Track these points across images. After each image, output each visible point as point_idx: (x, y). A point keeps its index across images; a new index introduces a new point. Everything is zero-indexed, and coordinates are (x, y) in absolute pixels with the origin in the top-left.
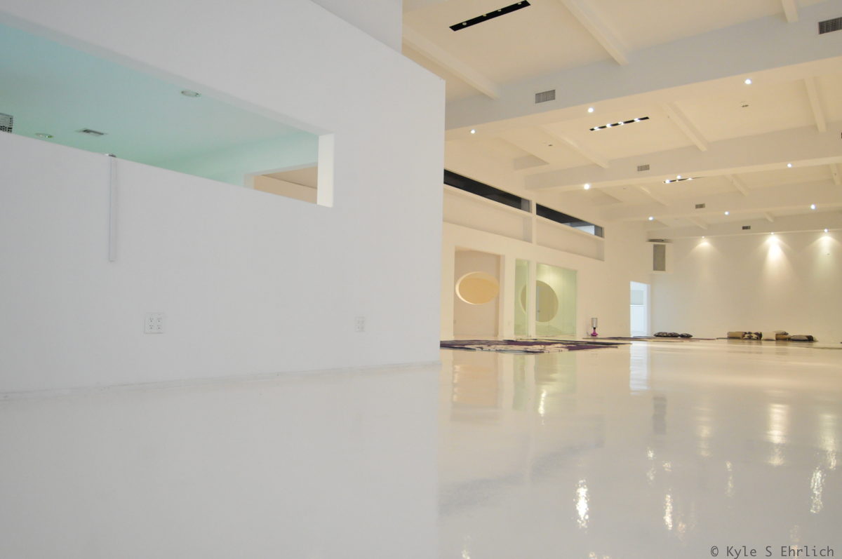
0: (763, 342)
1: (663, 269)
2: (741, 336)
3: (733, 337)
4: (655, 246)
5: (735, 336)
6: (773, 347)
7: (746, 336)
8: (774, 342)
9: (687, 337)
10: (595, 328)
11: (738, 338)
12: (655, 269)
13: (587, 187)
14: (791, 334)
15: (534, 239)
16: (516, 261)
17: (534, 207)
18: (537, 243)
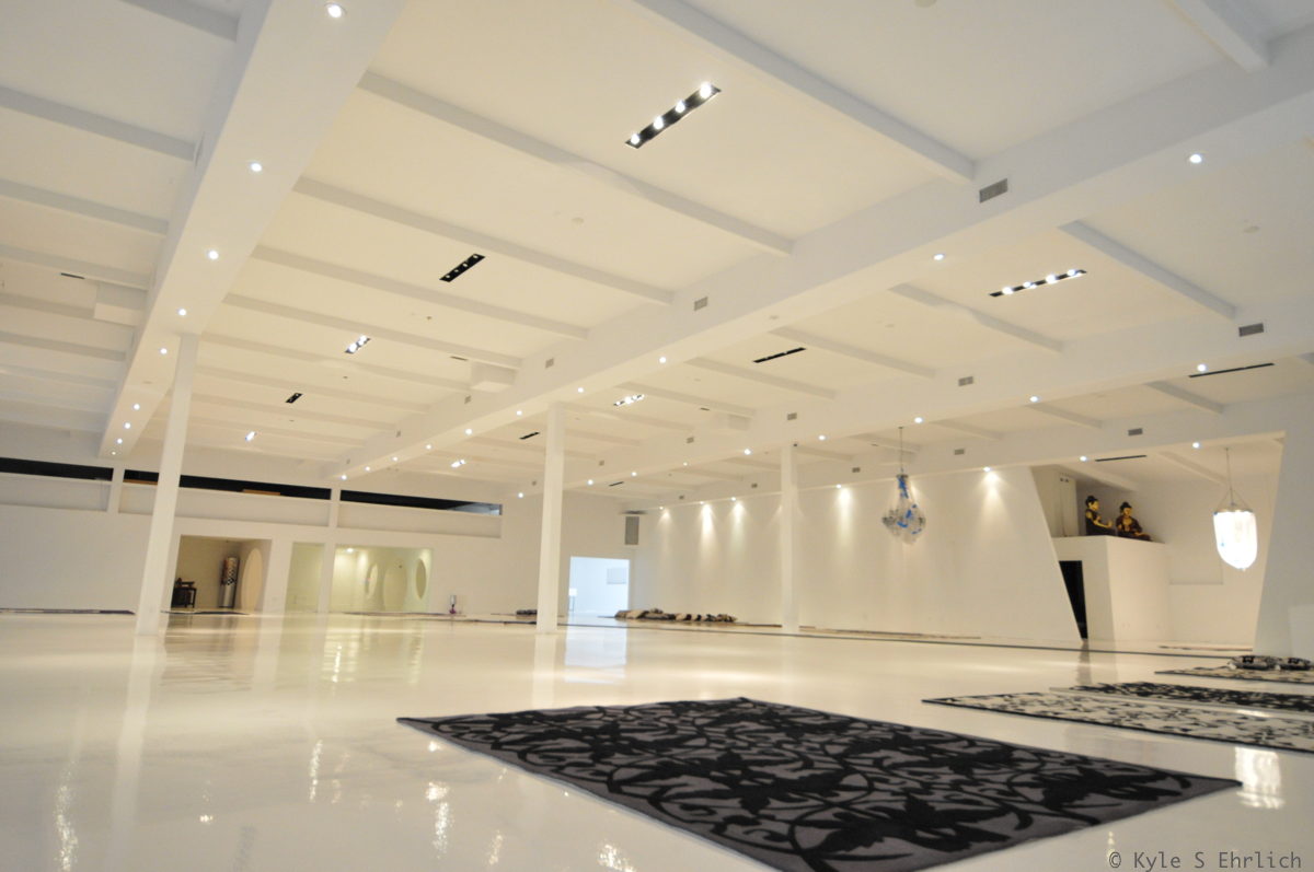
1: (636, 542)
4: (628, 519)
10: (453, 605)
12: (627, 542)
15: (333, 522)
16: (295, 543)
17: (336, 495)
18: (339, 526)
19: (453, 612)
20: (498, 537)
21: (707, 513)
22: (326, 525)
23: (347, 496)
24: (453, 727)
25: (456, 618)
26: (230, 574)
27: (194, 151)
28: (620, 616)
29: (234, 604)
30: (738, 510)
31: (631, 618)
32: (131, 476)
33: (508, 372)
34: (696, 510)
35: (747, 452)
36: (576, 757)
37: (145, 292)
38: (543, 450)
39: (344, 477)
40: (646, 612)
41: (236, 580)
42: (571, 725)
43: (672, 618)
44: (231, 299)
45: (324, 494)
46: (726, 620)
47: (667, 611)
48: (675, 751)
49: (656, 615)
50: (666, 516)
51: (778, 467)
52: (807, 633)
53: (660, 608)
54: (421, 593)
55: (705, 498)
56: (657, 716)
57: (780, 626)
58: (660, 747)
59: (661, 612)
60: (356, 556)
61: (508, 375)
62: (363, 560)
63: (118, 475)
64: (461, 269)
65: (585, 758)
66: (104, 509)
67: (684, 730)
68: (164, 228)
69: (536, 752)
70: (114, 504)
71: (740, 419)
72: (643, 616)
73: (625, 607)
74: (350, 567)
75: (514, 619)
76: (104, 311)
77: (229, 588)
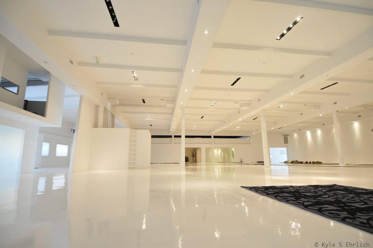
1: (288, 143)
4: (284, 137)
10: (241, 160)
12: (285, 143)
15: (213, 143)
16: (206, 148)
17: (212, 137)
18: (214, 144)
19: (241, 162)
20: (250, 144)
21: (309, 134)
22: (211, 144)
23: (215, 137)
24: (255, 189)
25: (242, 163)
26: (194, 155)
27: (180, 71)
28: (285, 162)
29: (196, 161)
30: (319, 132)
31: (289, 163)
32: (175, 136)
33: (249, 104)
34: (305, 133)
35: (321, 115)
36: (291, 198)
37: (174, 100)
38: (260, 122)
39: (214, 133)
40: (294, 161)
41: (195, 156)
42: (285, 190)
43: (301, 163)
44: (190, 99)
45: (210, 137)
46: (319, 163)
47: (300, 161)
48: (319, 198)
49: (296, 162)
50: (296, 135)
51: (332, 118)
52: (348, 166)
53: (297, 160)
54: (233, 158)
55: (308, 129)
56: (310, 189)
57: (339, 164)
58: (314, 197)
59: (298, 161)
60: (218, 150)
61: (249, 105)
62: (220, 151)
63: (173, 137)
64: (236, 82)
65: (293, 199)
66: (172, 143)
67: (319, 193)
68: (176, 87)
69: (279, 196)
70: (173, 143)
71: (317, 106)
72: (292, 162)
73: (286, 160)
74: (217, 152)
75: (257, 163)
76: (168, 105)
77: (194, 158)
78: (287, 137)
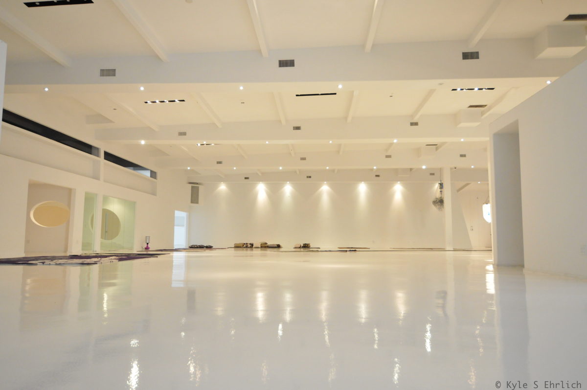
0: (254, 249)
2: (242, 246)
3: (237, 247)
4: (192, 187)
5: (238, 246)
6: (258, 252)
7: (245, 245)
8: (260, 249)
9: (209, 247)
10: (148, 244)
11: (240, 247)
12: (192, 202)
13: (143, 142)
14: (269, 243)
15: (102, 176)
16: (85, 193)
17: (101, 153)
18: (104, 180)
19: (147, 248)
22: (98, 179)
34: (253, 186)
78: (198, 187)
